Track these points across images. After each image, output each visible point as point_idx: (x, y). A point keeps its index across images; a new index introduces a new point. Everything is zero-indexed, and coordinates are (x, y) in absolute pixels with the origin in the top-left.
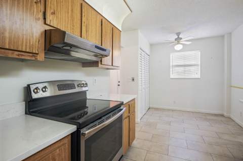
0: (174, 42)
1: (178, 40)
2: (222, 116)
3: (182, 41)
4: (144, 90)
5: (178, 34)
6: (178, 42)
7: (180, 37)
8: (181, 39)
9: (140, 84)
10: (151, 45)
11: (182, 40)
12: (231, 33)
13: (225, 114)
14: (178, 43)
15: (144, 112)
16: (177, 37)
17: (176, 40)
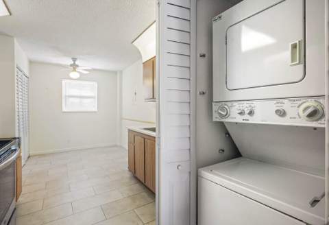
1: (74, 66)
2: (116, 146)
3: (78, 69)
5: (74, 60)
6: (74, 68)
7: (76, 63)
8: (77, 66)
12: (122, 71)
13: (118, 144)
14: (74, 70)
16: (73, 62)
17: (71, 65)
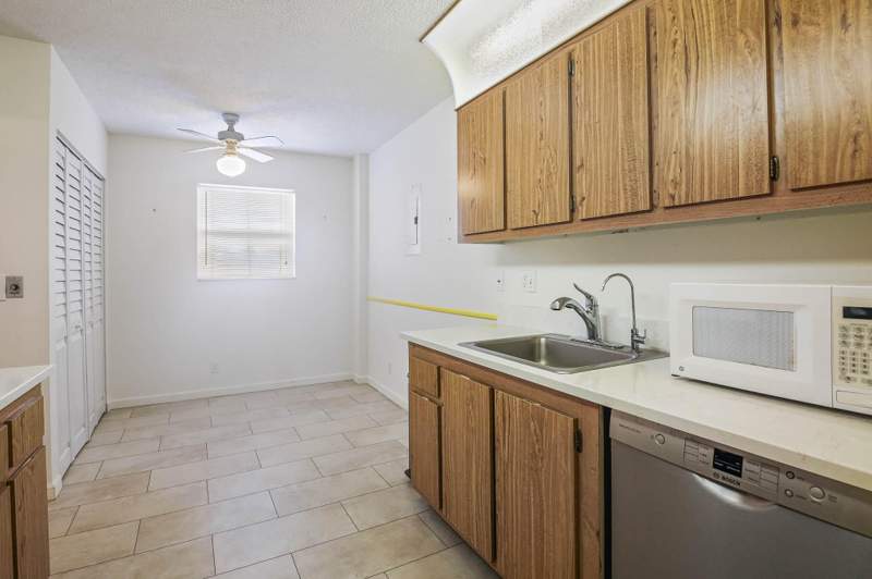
0: (215, 144)
1: (230, 137)
3: (243, 148)
4: (76, 338)
5: (231, 118)
6: (231, 146)
7: (237, 128)
8: (241, 138)
9: (56, 311)
10: (113, 135)
11: (242, 143)
12: (367, 155)
13: (358, 377)
14: (231, 151)
15: (80, 437)
16: (225, 127)
17: (222, 136)
